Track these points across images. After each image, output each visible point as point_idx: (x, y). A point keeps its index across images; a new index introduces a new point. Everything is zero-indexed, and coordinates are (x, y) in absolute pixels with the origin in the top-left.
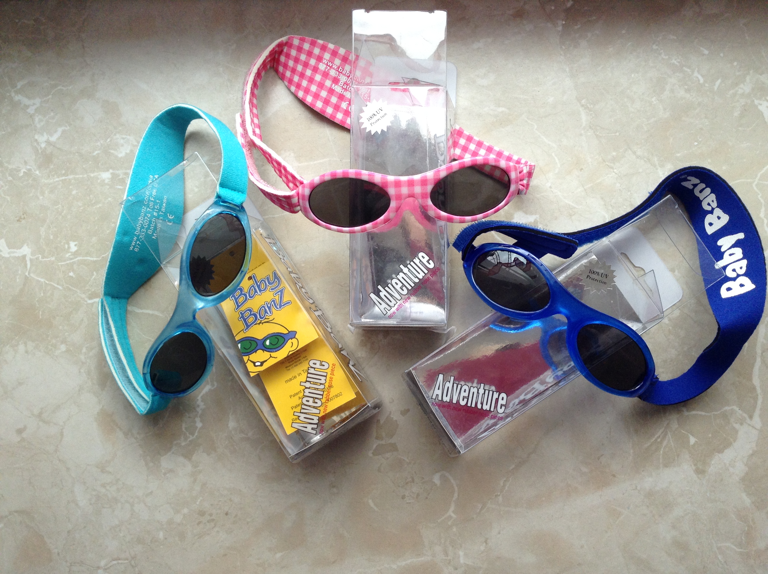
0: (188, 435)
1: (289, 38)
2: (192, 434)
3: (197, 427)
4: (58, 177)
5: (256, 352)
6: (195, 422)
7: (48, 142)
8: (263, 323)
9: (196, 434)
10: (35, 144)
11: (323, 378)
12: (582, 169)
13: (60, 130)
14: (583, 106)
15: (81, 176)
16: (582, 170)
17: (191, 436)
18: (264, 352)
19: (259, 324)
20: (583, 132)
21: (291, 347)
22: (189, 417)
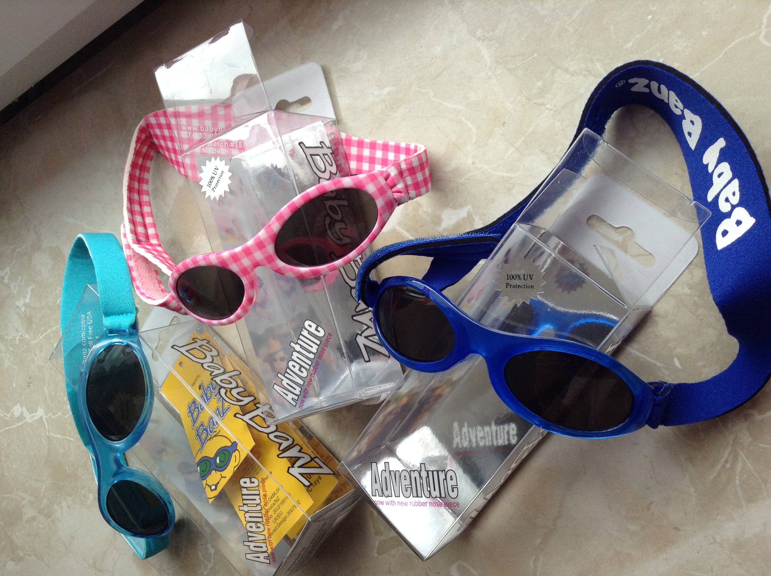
0: (206, 563)
1: (146, 120)
2: (209, 561)
3: (211, 554)
4: (41, 335)
5: (210, 473)
6: (208, 549)
7: (25, 305)
8: (212, 438)
9: (212, 561)
10: (18, 310)
11: (257, 497)
12: (505, 123)
13: (29, 289)
14: (479, 39)
16: (506, 125)
17: (209, 564)
18: (216, 472)
20: (490, 73)
21: (235, 461)
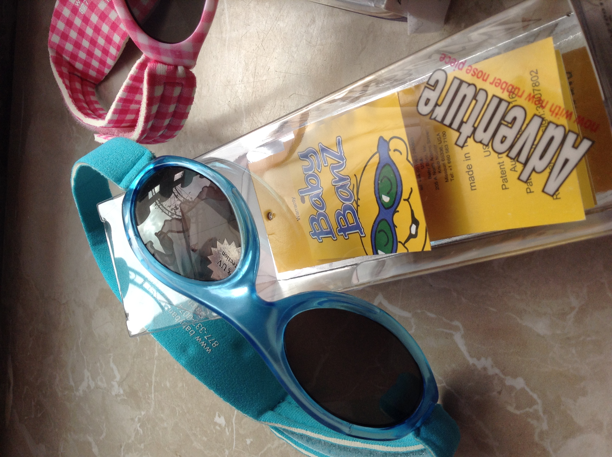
0: (531, 410)
1: (52, 48)
2: (532, 402)
3: (523, 390)
4: (151, 393)
5: (395, 226)
6: (512, 388)
7: (120, 384)
8: (358, 199)
9: (535, 396)
10: (119, 399)
11: (464, 90)
13: (112, 365)
15: (155, 366)
17: (535, 407)
18: (398, 211)
19: (358, 206)
21: (401, 154)
22: (500, 393)
